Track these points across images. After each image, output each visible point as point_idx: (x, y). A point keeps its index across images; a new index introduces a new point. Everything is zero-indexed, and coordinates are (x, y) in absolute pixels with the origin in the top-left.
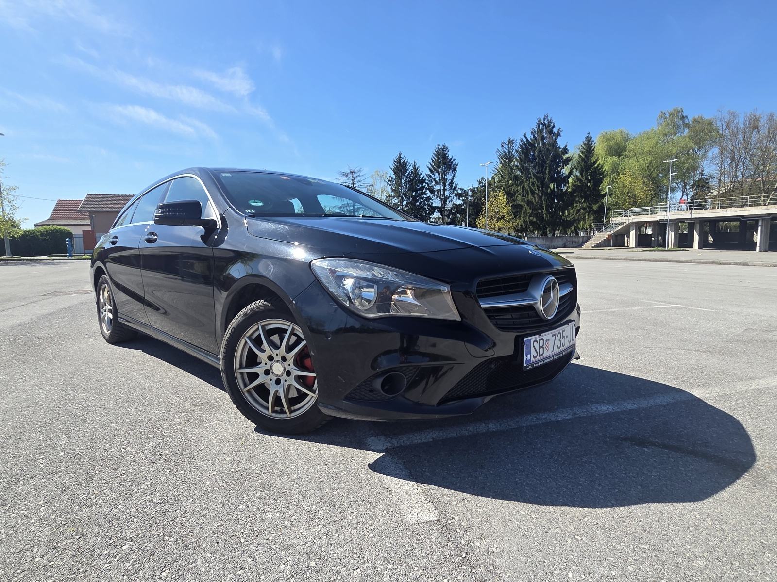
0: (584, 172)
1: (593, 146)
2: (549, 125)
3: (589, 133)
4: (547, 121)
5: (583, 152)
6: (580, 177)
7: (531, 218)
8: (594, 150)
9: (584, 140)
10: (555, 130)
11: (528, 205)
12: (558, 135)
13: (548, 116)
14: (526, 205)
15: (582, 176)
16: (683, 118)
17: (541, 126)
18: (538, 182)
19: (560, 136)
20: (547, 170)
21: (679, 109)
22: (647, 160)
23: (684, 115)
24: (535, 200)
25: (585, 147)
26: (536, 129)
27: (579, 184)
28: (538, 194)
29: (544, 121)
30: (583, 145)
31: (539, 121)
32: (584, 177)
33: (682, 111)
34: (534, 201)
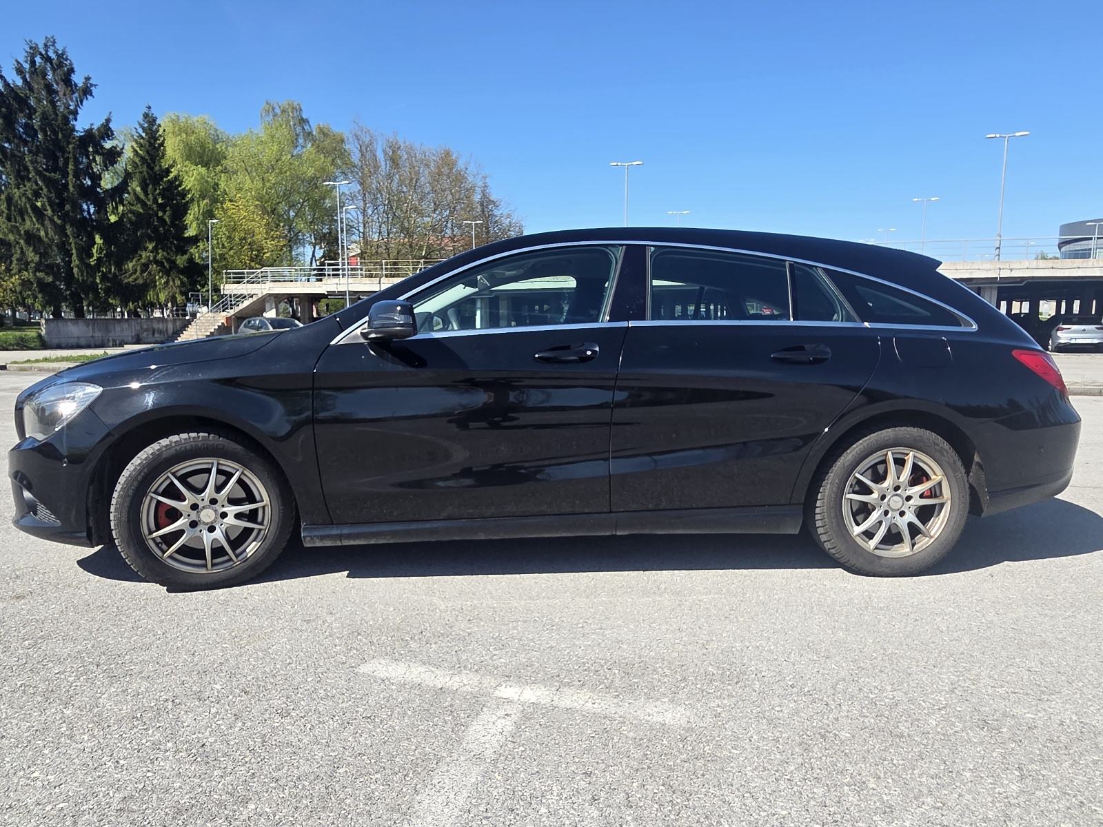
0: (150, 187)
1: (160, 136)
2: (60, 65)
3: (149, 108)
4: (56, 52)
5: (141, 146)
6: (142, 197)
7: (40, 274)
8: (162, 144)
9: (141, 118)
10: (78, 79)
11: (28, 242)
12: (87, 91)
13: (54, 42)
14: (22, 242)
15: (146, 194)
16: (303, 121)
17: (38, 59)
18: (49, 191)
19: (91, 95)
20: (70, 167)
21: (295, 104)
22: (269, 181)
23: (304, 117)
24: (47, 234)
25: (144, 135)
26: (27, 66)
27: (141, 210)
28: (52, 220)
29: (47, 51)
30: (140, 131)
31: (31, 48)
32: (150, 196)
33: (301, 110)
34: (42, 233)
